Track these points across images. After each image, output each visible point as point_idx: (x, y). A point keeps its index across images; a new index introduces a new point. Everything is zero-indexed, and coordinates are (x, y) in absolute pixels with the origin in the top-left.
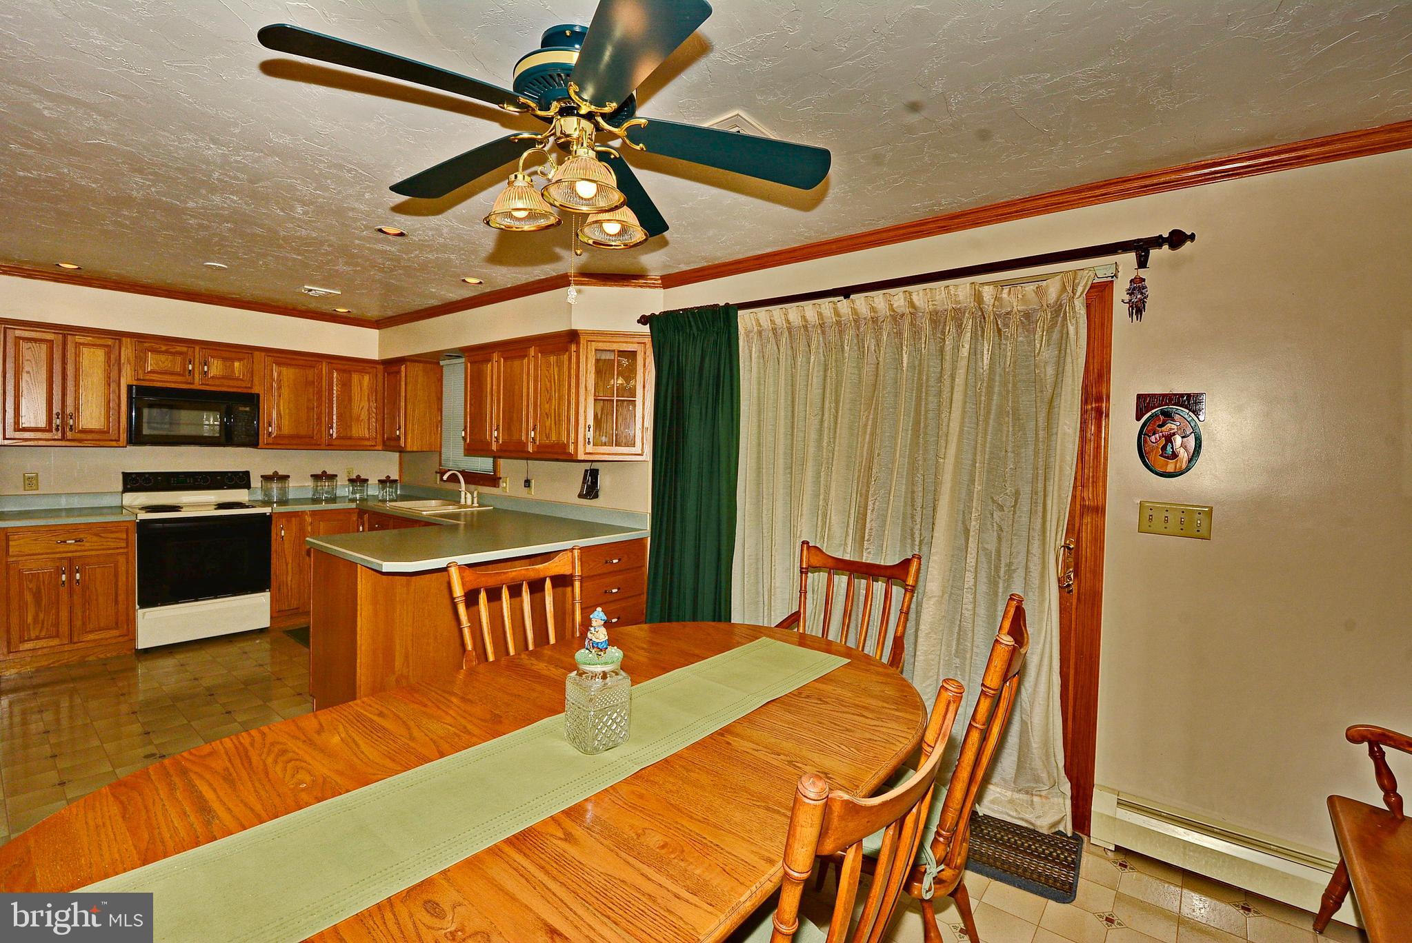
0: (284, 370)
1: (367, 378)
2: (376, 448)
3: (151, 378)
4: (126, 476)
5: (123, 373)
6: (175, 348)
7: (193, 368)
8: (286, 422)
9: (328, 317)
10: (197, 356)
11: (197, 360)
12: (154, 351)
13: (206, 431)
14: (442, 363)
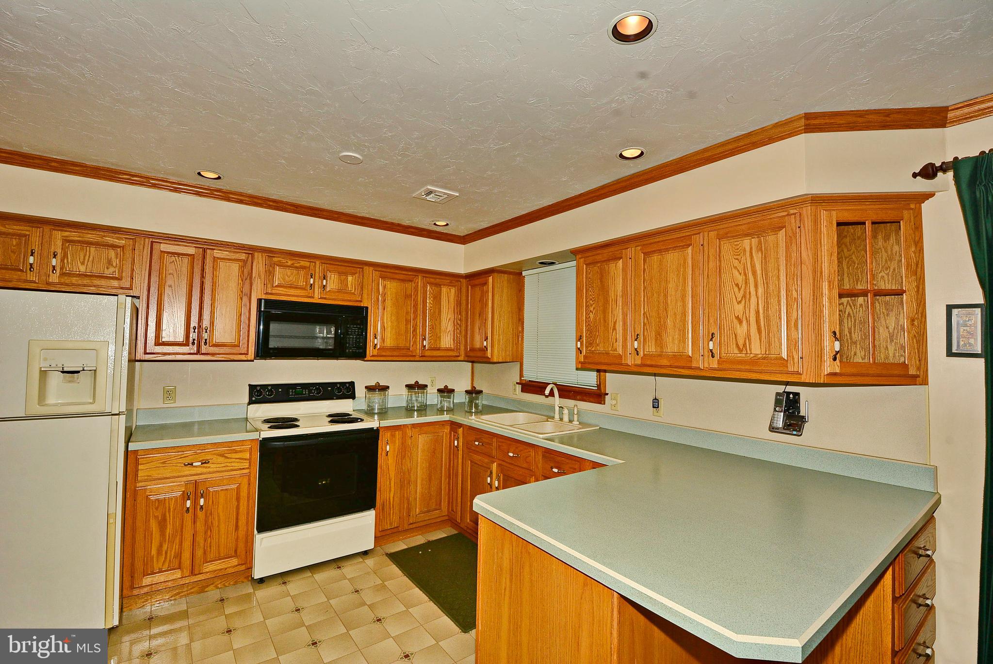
0: (389, 284)
1: (453, 290)
2: (459, 359)
3: (277, 292)
4: (252, 388)
5: (254, 287)
6: (299, 263)
7: (314, 282)
8: (388, 334)
9: (425, 233)
10: (317, 270)
11: (317, 275)
12: (281, 265)
13: (319, 344)
14: (524, 273)
